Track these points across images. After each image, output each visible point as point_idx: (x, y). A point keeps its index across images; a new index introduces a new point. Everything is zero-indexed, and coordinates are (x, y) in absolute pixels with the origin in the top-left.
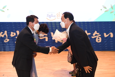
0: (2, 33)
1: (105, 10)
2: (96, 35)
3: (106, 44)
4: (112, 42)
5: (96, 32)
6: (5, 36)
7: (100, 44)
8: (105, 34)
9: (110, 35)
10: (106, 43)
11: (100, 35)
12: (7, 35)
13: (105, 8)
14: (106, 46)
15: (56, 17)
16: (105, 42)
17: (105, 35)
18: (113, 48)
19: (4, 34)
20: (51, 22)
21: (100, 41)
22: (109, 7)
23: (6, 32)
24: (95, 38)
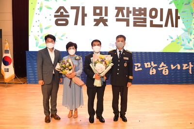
1: (172, 40)
2: (163, 67)
4: (179, 74)
5: (163, 63)
7: (167, 77)
8: (172, 66)
9: (177, 67)
10: (173, 75)
11: (167, 67)
13: (172, 38)
14: (173, 79)
21: (167, 74)
22: (175, 38)
24: (162, 70)
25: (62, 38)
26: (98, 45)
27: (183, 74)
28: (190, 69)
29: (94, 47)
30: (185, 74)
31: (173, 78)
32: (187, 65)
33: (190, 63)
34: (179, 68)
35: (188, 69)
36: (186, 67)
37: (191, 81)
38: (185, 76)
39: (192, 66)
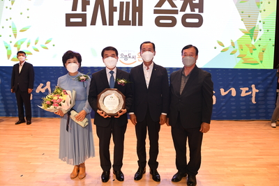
0: (42, 85)
1: (222, 48)
3: (224, 108)
4: (234, 104)
6: (47, 90)
8: (222, 90)
9: (230, 92)
10: (223, 106)
12: (50, 89)
13: (221, 44)
14: (224, 112)
15: (137, 59)
16: (223, 104)
17: (223, 93)
18: (235, 116)
19: (45, 88)
20: (128, 68)
23: (48, 83)
25: (47, 46)
26: (113, 56)
27: (241, 103)
28: (254, 95)
29: (106, 59)
30: (244, 103)
31: (224, 110)
32: (247, 89)
33: (253, 86)
34: (234, 93)
35: (250, 96)
36: (247, 92)
37: (255, 115)
38: (244, 107)
39: (258, 91)
